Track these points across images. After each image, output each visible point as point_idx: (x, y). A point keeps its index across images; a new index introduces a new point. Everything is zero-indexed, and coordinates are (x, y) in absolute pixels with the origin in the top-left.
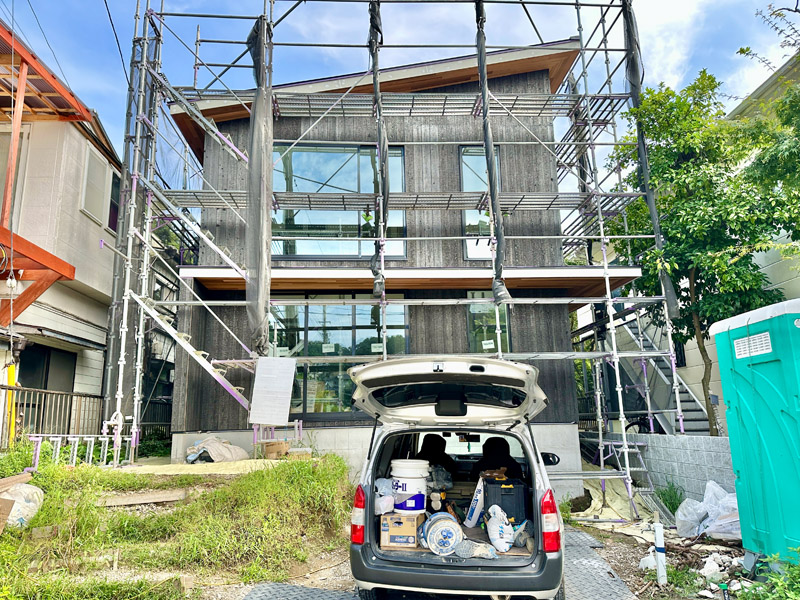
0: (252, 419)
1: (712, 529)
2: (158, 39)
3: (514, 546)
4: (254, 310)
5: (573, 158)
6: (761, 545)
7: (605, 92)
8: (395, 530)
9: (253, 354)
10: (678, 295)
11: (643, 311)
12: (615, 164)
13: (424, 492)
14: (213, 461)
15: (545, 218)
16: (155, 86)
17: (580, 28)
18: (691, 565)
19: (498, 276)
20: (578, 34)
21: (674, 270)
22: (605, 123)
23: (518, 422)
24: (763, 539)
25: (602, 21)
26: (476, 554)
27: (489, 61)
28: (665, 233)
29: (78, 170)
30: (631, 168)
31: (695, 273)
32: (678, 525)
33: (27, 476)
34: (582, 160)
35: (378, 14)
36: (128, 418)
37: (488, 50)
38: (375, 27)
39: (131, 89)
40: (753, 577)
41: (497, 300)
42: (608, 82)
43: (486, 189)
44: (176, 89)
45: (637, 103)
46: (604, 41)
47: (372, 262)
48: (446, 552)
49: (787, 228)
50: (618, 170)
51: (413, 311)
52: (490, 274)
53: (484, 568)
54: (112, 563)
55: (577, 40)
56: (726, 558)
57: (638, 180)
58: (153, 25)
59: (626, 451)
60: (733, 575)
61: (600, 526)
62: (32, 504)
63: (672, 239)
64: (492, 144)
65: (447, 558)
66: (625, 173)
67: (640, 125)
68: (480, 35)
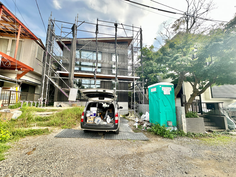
0: (69, 99)
1: (146, 119)
2: (53, 25)
3: (111, 122)
4: (70, 79)
5: (131, 58)
6: (152, 122)
7: (137, 47)
8: (90, 120)
9: (70, 88)
10: (145, 82)
11: (140, 84)
12: (137, 59)
13: (96, 113)
14: (62, 107)
15: (125, 67)
16: (53, 35)
17: (133, 35)
18: (142, 125)
19: (116, 76)
20: (132, 36)
21: (145, 78)
22: (136, 52)
23: (113, 101)
24: (152, 121)
25: (137, 34)
26: (103, 124)
27: (117, 39)
28: (144, 71)
29: (35, 50)
30: (140, 60)
31: (148, 78)
32: (141, 118)
33: (19, 109)
34: (132, 58)
35: (98, 27)
36: (44, 98)
37: (117, 37)
38: (97, 29)
39: (47, 35)
40: (150, 127)
41: (116, 81)
42: (137, 45)
43: (115, 61)
44: (57, 36)
45: (141, 49)
46: (137, 38)
47: (94, 72)
48: (98, 123)
49: (162, 72)
50: (138, 60)
51: (101, 82)
52: (115, 76)
53: (104, 126)
54: (34, 125)
55: (132, 37)
56: (147, 124)
57: (141, 62)
58: (52, 22)
59: (135, 106)
60: (147, 126)
61: (130, 119)
62: (18, 114)
63: (145, 72)
64: (117, 53)
65: (98, 125)
66: (139, 61)
67: (141, 53)
68: (116, 34)
